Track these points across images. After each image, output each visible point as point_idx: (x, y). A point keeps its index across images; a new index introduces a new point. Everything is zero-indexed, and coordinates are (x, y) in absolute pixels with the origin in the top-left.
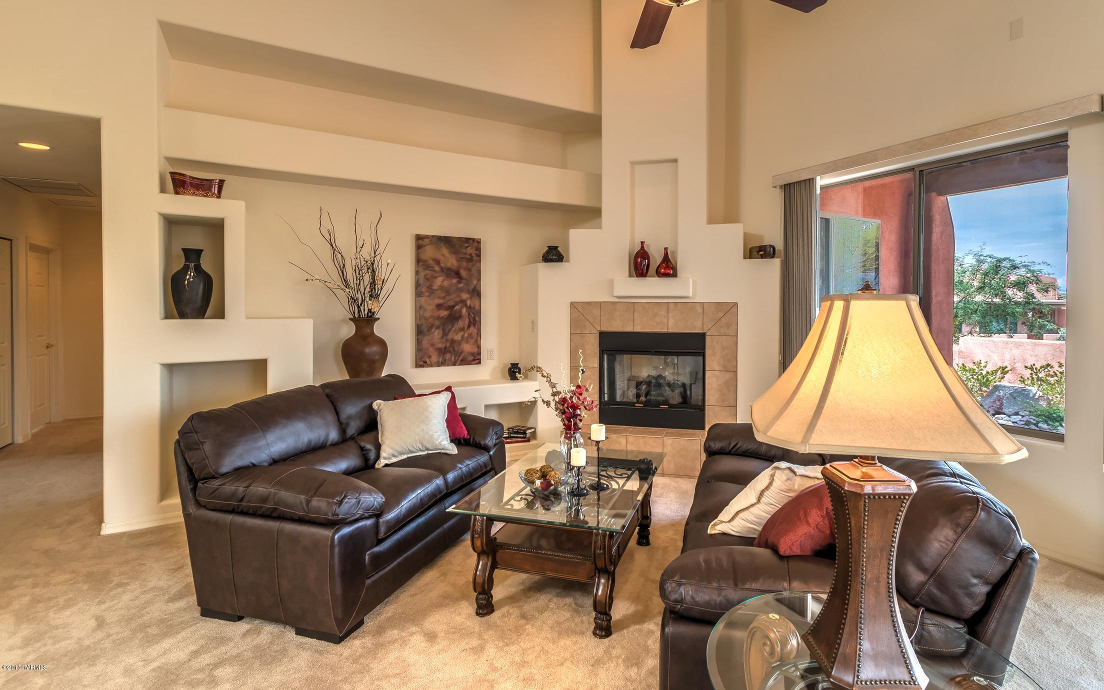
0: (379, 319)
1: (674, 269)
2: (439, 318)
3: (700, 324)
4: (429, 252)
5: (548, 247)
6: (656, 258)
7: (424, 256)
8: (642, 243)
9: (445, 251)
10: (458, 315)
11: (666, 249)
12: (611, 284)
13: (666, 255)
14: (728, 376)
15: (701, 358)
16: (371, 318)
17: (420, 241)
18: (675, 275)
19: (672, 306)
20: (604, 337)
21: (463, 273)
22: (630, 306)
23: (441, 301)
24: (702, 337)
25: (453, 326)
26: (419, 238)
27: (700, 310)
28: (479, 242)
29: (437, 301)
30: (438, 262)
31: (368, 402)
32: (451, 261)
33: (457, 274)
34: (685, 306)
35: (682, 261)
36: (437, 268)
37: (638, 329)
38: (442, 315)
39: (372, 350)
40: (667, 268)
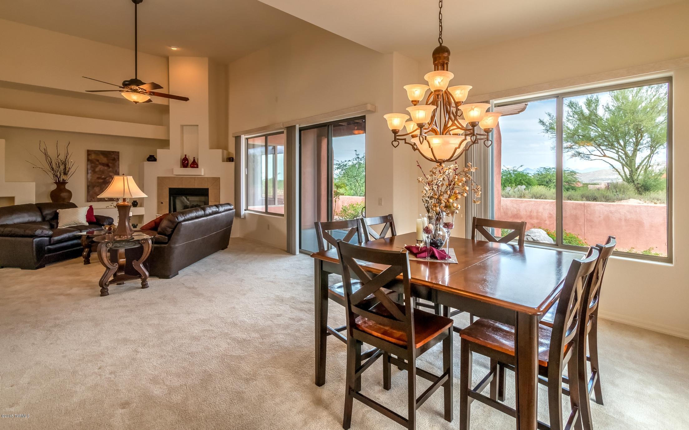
0: (68, 183)
1: (197, 165)
2: (98, 182)
3: (206, 185)
4: (93, 157)
5: (149, 155)
6: (191, 161)
7: (90, 158)
8: (186, 155)
9: (102, 157)
10: (108, 181)
11: (194, 158)
12: (172, 170)
13: (194, 160)
15: (207, 197)
16: (64, 183)
17: (89, 152)
18: (197, 167)
19: (196, 178)
20: (171, 190)
21: (110, 165)
22: (181, 178)
23: (99, 176)
24: (207, 190)
25: (105, 186)
26: (88, 151)
27: (206, 180)
28: (118, 153)
29: (97, 176)
30: (98, 161)
32: (104, 160)
33: (108, 165)
34: (201, 178)
35: (200, 162)
36: (97, 163)
37: (184, 187)
38: (100, 181)
39: (64, 195)
40: (195, 165)
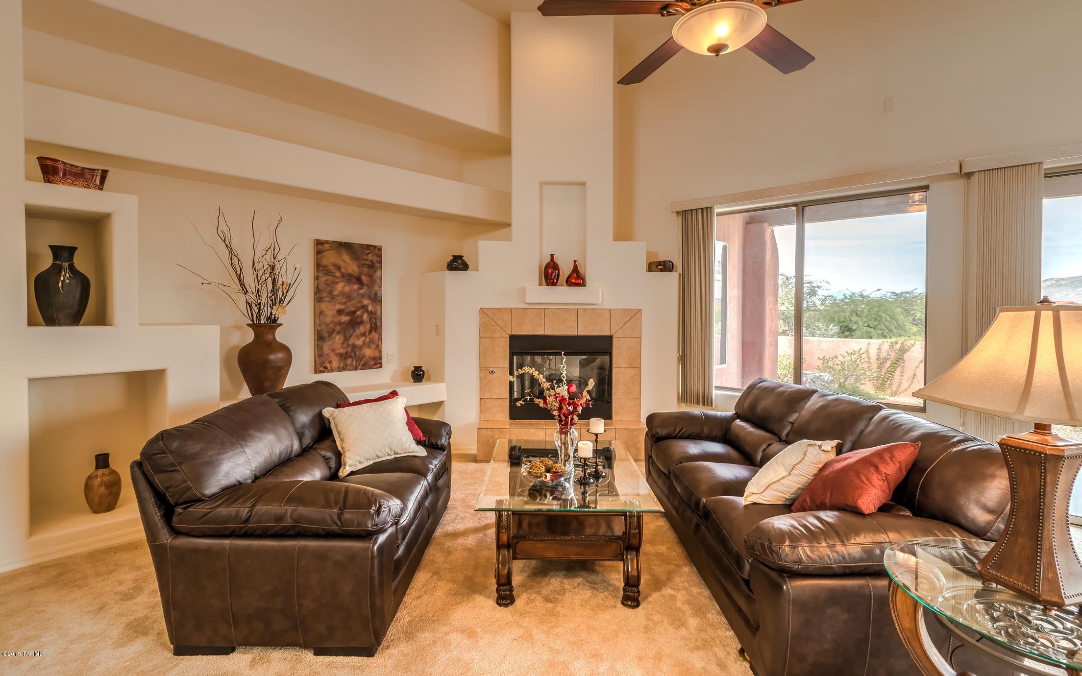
0: (281, 324)
1: (583, 279)
2: (340, 323)
3: (607, 328)
4: (330, 258)
5: (452, 256)
6: (566, 270)
7: (325, 262)
8: (552, 255)
9: (346, 257)
10: (359, 320)
11: (575, 262)
12: (522, 292)
13: (575, 269)
14: (633, 371)
15: (607, 358)
16: (273, 323)
17: (320, 246)
18: (583, 285)
19: (581, 312)
20: (514, 340)
21: (364, 278)
22: (541, 311)
23: (342, 307)
24: (608, 340)
25: (355, 331)
26: (319, 243)
27: (607, 315)
28: (380, 249)
29: (338, 307)
30: (338, 268)
31: (317, 411)
32: (352, 267)
33: (359, 280)
34: (593, 311)
35: (590, 273)
36: (338, 274)
37: (548, 332)
38: (343, 321)
40: (576, 279)
